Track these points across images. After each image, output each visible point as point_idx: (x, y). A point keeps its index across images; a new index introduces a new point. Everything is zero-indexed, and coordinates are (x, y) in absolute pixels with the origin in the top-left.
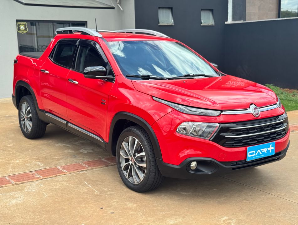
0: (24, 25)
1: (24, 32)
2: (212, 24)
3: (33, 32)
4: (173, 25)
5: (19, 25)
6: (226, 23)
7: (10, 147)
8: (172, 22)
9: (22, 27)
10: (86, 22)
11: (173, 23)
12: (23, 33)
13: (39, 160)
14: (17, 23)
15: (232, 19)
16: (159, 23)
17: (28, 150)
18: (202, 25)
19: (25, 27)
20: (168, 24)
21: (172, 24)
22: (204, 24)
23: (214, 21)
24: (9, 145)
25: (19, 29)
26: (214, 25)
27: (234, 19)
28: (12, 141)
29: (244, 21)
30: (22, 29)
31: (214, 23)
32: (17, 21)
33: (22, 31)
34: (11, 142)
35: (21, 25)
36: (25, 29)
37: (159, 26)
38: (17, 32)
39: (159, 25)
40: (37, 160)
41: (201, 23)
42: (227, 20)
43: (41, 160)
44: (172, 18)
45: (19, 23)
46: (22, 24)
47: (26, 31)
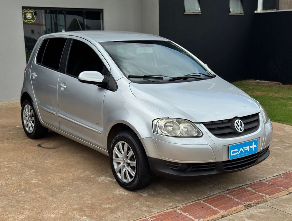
0: (31, 13)
1: (31, 21)
2: (241, 13)
3: (41, 23)
4: (200, 14)
5: (25, 13)
6: (255, 12)
7: (35, 185)
8: (199, 10)
9: (29, 16)
10: (102, 10)
11: (200, 12)
12: (30, 23)
13: (85, 211)
14: (22, 11)
15: (262, 8)
16: (185, 11)
17: (62, 191)
18: (230, 14)
19: (32, 16)
20: (193, 13)
21: (198, 13)
22: (232, 13)
23: (242, 10)
24: (32, 180)
25: (25, 18)
26: (243, 14)
27: (264, 8)
28: (34, 172)
29: (277, 10)
30: (29, 18)
31: (242, 12)
32: (24, 8)
33: (29, 20)
34: (33, 174)
35: (27, 13)
36: (33, 18)
37: (185, 15)
38: (23, 21)
39: (185, 13)
40: (81, 213)
41: (230, 12)
42: (256, 9)
43: (87, 213)
44: (199, 6)
45: (26, 11)
46: (29, 12)
47: (34, 20)
